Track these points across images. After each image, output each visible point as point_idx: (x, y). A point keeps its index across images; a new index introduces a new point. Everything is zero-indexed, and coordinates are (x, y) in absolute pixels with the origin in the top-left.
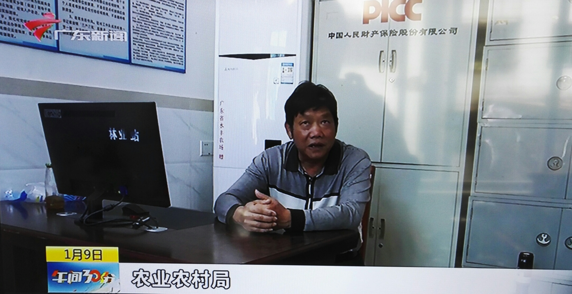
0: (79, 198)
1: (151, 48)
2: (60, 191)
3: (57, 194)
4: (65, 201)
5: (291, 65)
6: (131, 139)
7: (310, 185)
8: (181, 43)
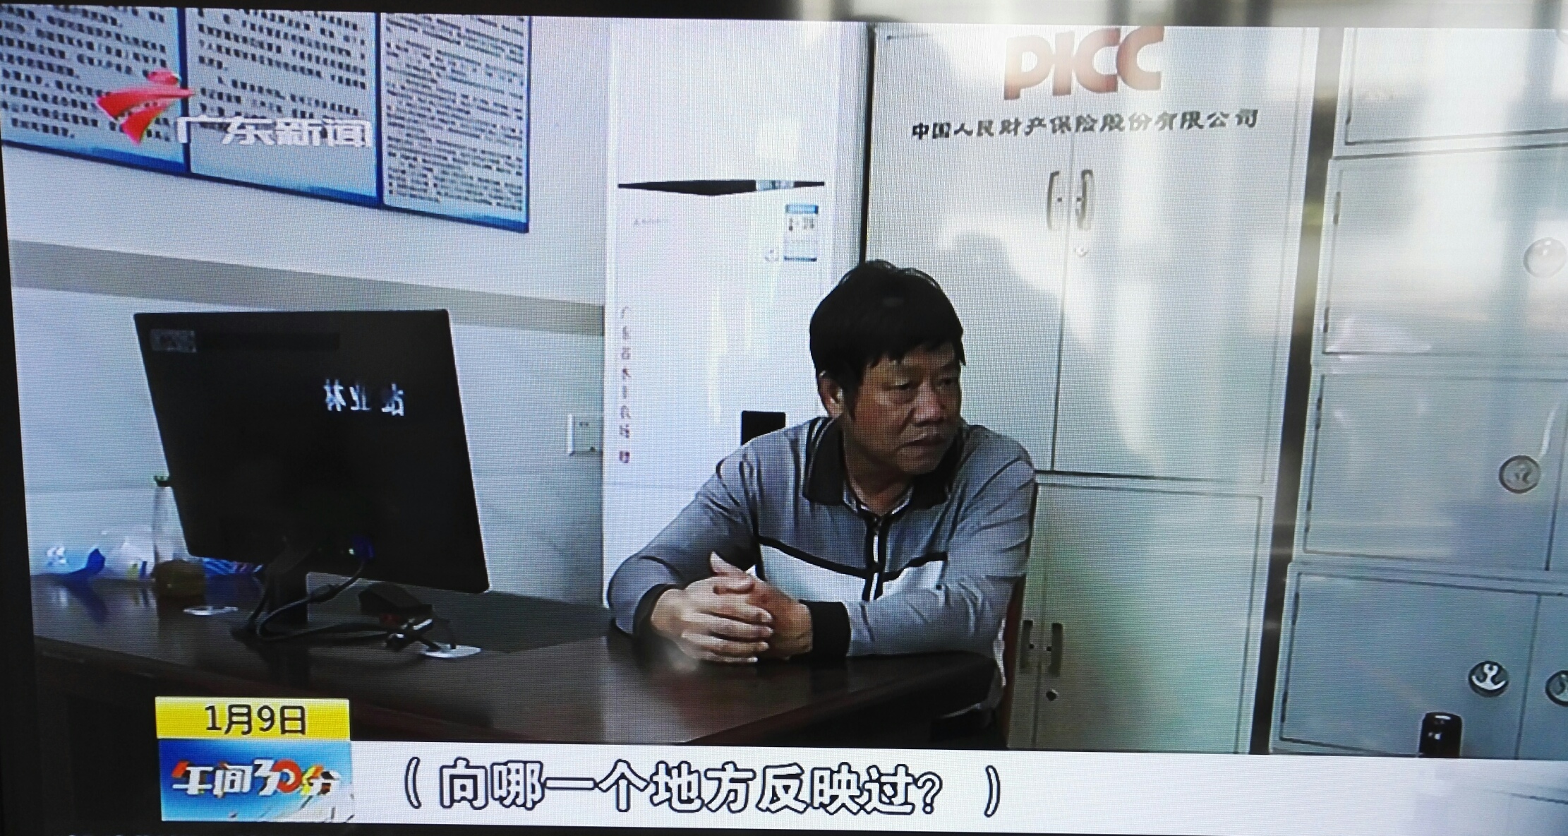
0: (242, 569)
1: (435, 163)
2: (193, 549)
3: (186, 556)
4: (207, 576)
5: (813, 209)
6: (384, 410)
7: (876, 539)
8: (516, 151)
